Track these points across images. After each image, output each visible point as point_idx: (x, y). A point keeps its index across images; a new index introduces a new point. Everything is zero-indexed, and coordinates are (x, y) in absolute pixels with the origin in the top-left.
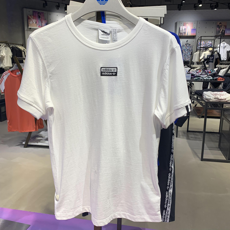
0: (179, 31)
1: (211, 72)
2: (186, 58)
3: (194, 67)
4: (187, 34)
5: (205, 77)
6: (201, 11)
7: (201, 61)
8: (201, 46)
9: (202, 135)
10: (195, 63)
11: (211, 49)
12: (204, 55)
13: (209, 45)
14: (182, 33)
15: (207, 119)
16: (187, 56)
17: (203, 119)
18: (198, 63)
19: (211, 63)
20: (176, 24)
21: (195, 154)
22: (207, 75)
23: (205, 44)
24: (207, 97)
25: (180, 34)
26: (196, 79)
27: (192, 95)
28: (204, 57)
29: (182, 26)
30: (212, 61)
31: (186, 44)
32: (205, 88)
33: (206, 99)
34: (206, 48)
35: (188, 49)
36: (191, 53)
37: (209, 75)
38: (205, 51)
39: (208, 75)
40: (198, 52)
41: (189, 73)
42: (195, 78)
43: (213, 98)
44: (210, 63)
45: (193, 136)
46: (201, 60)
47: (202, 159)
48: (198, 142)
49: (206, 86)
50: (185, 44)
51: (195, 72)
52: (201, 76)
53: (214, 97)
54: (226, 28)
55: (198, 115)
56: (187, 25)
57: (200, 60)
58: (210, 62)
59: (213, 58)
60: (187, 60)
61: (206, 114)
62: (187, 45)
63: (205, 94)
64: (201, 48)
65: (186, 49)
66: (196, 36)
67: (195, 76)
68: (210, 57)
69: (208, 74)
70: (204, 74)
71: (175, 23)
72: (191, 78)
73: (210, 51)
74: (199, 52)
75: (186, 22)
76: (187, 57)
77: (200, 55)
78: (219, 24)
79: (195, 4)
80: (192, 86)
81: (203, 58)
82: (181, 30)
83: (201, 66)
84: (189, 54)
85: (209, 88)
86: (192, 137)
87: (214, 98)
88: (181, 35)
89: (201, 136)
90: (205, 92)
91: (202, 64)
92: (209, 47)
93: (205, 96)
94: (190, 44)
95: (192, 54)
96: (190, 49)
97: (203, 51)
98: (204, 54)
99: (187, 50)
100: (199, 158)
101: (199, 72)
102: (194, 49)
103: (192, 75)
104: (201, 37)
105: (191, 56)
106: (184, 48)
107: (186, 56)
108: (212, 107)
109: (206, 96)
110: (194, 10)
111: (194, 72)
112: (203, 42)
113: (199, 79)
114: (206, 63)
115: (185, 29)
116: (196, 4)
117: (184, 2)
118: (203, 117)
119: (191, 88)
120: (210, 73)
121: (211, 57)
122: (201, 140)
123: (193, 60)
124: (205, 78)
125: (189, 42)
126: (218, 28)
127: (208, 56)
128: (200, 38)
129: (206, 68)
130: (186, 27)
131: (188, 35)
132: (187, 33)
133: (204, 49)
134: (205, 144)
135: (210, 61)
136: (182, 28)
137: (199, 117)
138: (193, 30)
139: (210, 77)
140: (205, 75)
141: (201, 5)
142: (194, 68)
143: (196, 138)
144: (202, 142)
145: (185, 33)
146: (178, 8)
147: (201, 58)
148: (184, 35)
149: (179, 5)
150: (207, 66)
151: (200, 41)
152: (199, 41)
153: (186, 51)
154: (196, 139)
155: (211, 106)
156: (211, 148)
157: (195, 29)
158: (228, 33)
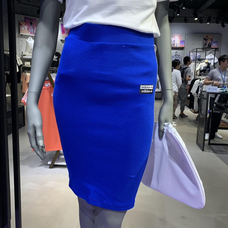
4: (176, 45)
11: (207, 61)
13: (197, 57)
23: (194, 55)
28: (200, 68)
46: (197, 71)
48: (226, 155)
50: (174, 55)
54: (212, 41)
56: (176, 37)
59: (209, 69)
66: (184, 47)
75: (175, 34)
77: (195, 67)
78: (205, 37)
81: (199, 70)
98: (201, 65)
104: (197, 49)
117: (178, 15)
121: (207, 69)
125: (178, 53)
126: (205, 41)
127: (204, 67)
130: (175, 39)
131: (177, 47)
135: (207, 72)
138: (182, 42)
141: (196, 19)
147: (197, 69)
148: (173, 46)
149: (170, 17)
157: (184, 41)
158: (214, 45)
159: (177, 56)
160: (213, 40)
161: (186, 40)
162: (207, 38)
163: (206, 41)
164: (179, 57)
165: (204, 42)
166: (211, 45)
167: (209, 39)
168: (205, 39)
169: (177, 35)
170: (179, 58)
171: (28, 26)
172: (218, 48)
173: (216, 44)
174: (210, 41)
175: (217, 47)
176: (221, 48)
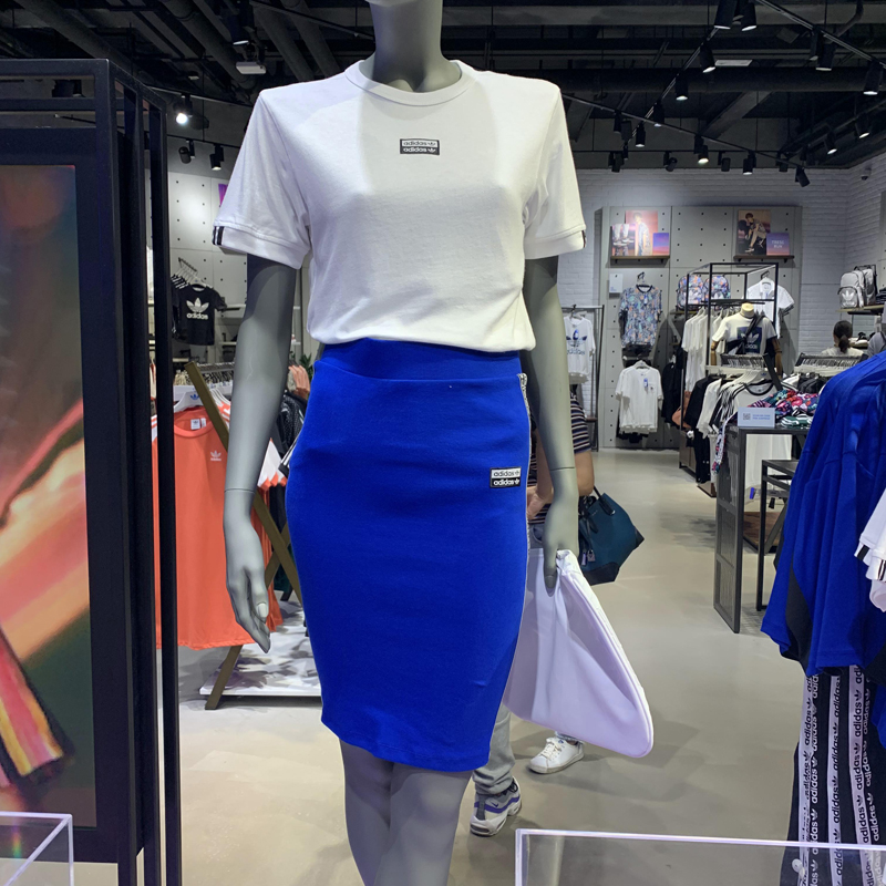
0: (611, 241)
2: (640, 335)
4: (640, 251)
11: (748, 307)
12: (726, 328)
13: (719, 290)
16: (643, 326)
23: (704, 285)
25: (614, 250)
28: (727, 333)
29: (619, 223)
30: (755, 347)
31: (638, 286)
35: (645, 302)
36: (659, 315)
40: (700, 318)
46: (717, 343)
50: (634, 287)
54: (768, 231)
56: (639, 220)
58: (749, 351)
59: (756, 336)
60: (646, 341)
62: (643, 289)
66: (669, 257)
71: (596, 214)
73: (746, 314)
74: (703, 316)
75: (635, 212)
76: (644, 332)
77: (709, 330)
78: (744, 219)
79: (667, 153)
81: (722, 339)
82: (617, 236)
84: (649, 319)
88: (619, 254)
94: (650, 287)
96: (655, 303)
98: (728, 324)
102: (666, 302)
104: (711, 264)
106: (632, 299)
107: (640, 326)
112: (694, 280)
115: (632, 234)
116: (671, 151)
121: (750, 336)
125: (647, 280)
126: (743, 232)
127: (739, 330)
130: (633, 228)
131: (643, 254)
132: (639, 248)
135: (749, 347)
136: (623, 230)
138: (658, 237)
146: (611, 163)
147: (715, 338)
149: (612, 152)
153: (640, 311)
157: (667, 234)
158: (776, 248)
159: (646, 289)
160: (772, 229)
161: (675, 229)
162: (750, 220)
163: (747, 233)
164: (652, 291)
165: (738, 235)
166: (765, 245)
167: (757, 225)
168: (744, 226)
169: (640, 215)
170: (653, 296)
172: (793, 257)
173: (782, 242)
174: (759, 230)
175: (786, 253)
176: (801, 254)
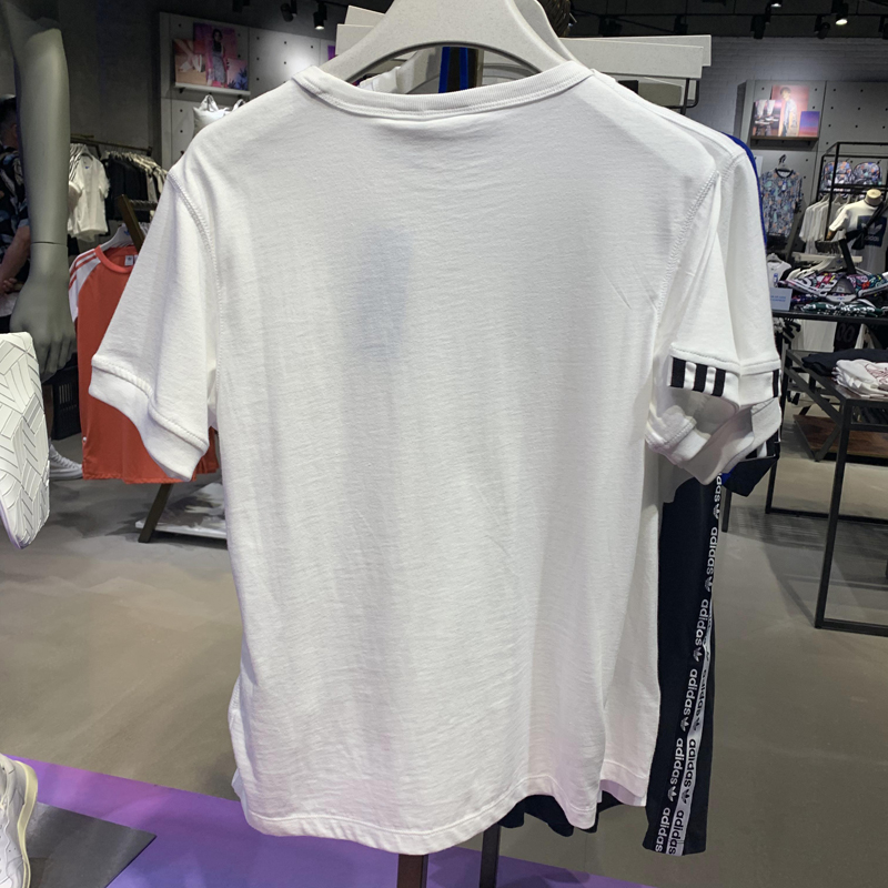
0: (753, 119)
1: (870, 284)
2: (774, 225)
3: (806, 263)
4: (785, 131)
5: (847, 303)
6: (842, 41)
7: (832, 238)
8: (836, 182)
9: (823, 526)
10: (810, 248)
11: (873, 193)
12: (846, 217)
13: (868, 179)
14: (765, 127)
15: (849, 467)
16: (779, 216)
17: (831, 466)
18: (821, 247)
19: (874, 247)
20: (742, 90)
21: (794, 598)
22: (853, 296)
23: (852, 172)
24: (851, 382)
25: (755, 129)
26: (811, 310)
27: (792, 371)
28: (846, 222)
29: (763, 99)
30: (877, 239)
31: (777, 171)
32: (844, 346)
33: (848, 390)
34: (856, 191)
35: (784, 189)
36: (797, 204)
37: (863, 297)
38: (850, 202)
39: (858, 297)
40: (823, 205)
41: (786, 286)
42: (808, 306)
43: (873, 387)
44: (871, 249)
45: (788, 529)
46: (834, 233)
47: (820, 622)
48: (805, 552)
49: (848, 337)
50: (772, 171)
51: (809, 283)
52: (833, 298)
53: (877, 384)
55: (812, 447)
56: (786, 95)
57: (829, 234)
58: (868, 243)
59: (880, 227)
60: (780, 231)
61: (844, 448)
62: (782, 174)
63: (843, 370)
64: (836, 190)
65: (777, 189)
66: (816, 140)
67: (808, 295)
68: (869, 225)
69: (860, 292)
70: (843, 291)
71: (739, 88)
72: (793, 304)
73: (871, 202)
74: (827, 202)
76: (778, 222)
77: (830, 217)
79: (820, 17)
80: (792, 336)
81: (840, 229)
82: (760, 113)
83: (832, 257)
84: (786, 208)
85: (858, 345)
86: (782, 535)
87: (879, 388)
88: (761, 133)
89: (818, 531)
90: (841, 363)
91: (836, 251)
92: (869, 187)
93: (844, 379)
94: (792, 172)
95: (798, 210)
96: (794, 191)
97: (843, 201)
98: (848, 212)
99: (779, 195)
100: (807, 613)
101: (823, 281)
102: (809, 190)
103: (797, 293)
104: (839, 144)
105: (795, 218)
106: (769, 185)
107: (775, 216)
108: (869, 422)
109: (848, 378)
110: (816, 40)
111: (805, 283)
112: (843, 166)
113: (824, 309)
114: (853, 247)
115: (776, 112)
116: (824, 15)
117: (776, 5)
118: (829, 457)
119: (787, 342)
120: (867, 288)
121: (873, 226)
122: (818, 548)
123: (801, 235)
124: (846, 309)
125: (788, 164)
127: (861, 220)
128: (835, 149)
129: (850, 269)
131: (788, 135)
132: (784, 128)
133: (846, 193)
134: (834, 565)
135: (870, 238)
136: (767, 106)
137: (815, 456)
138: (807, 116)
139: (866, 305)
140: (845, 294)
141: (842, 22)
142: (804, 265)
143: (798, 537)
144: (821, 555)
145: (777, 128)
146: (753, 28)
147: (833, 227)
148: (770, 133)
149: (755, 16)
150: (856, 259)
151: (834, 159)
152: (830, 161)
153: (777, 198)
154: (798, 541)
155: (863, 414)
156: (855, 581)
157: (816, 114)
159: (787, 174)
161: (827, 108)
164: (793, 176)
170: (793, 182)
171: (203, 55)
